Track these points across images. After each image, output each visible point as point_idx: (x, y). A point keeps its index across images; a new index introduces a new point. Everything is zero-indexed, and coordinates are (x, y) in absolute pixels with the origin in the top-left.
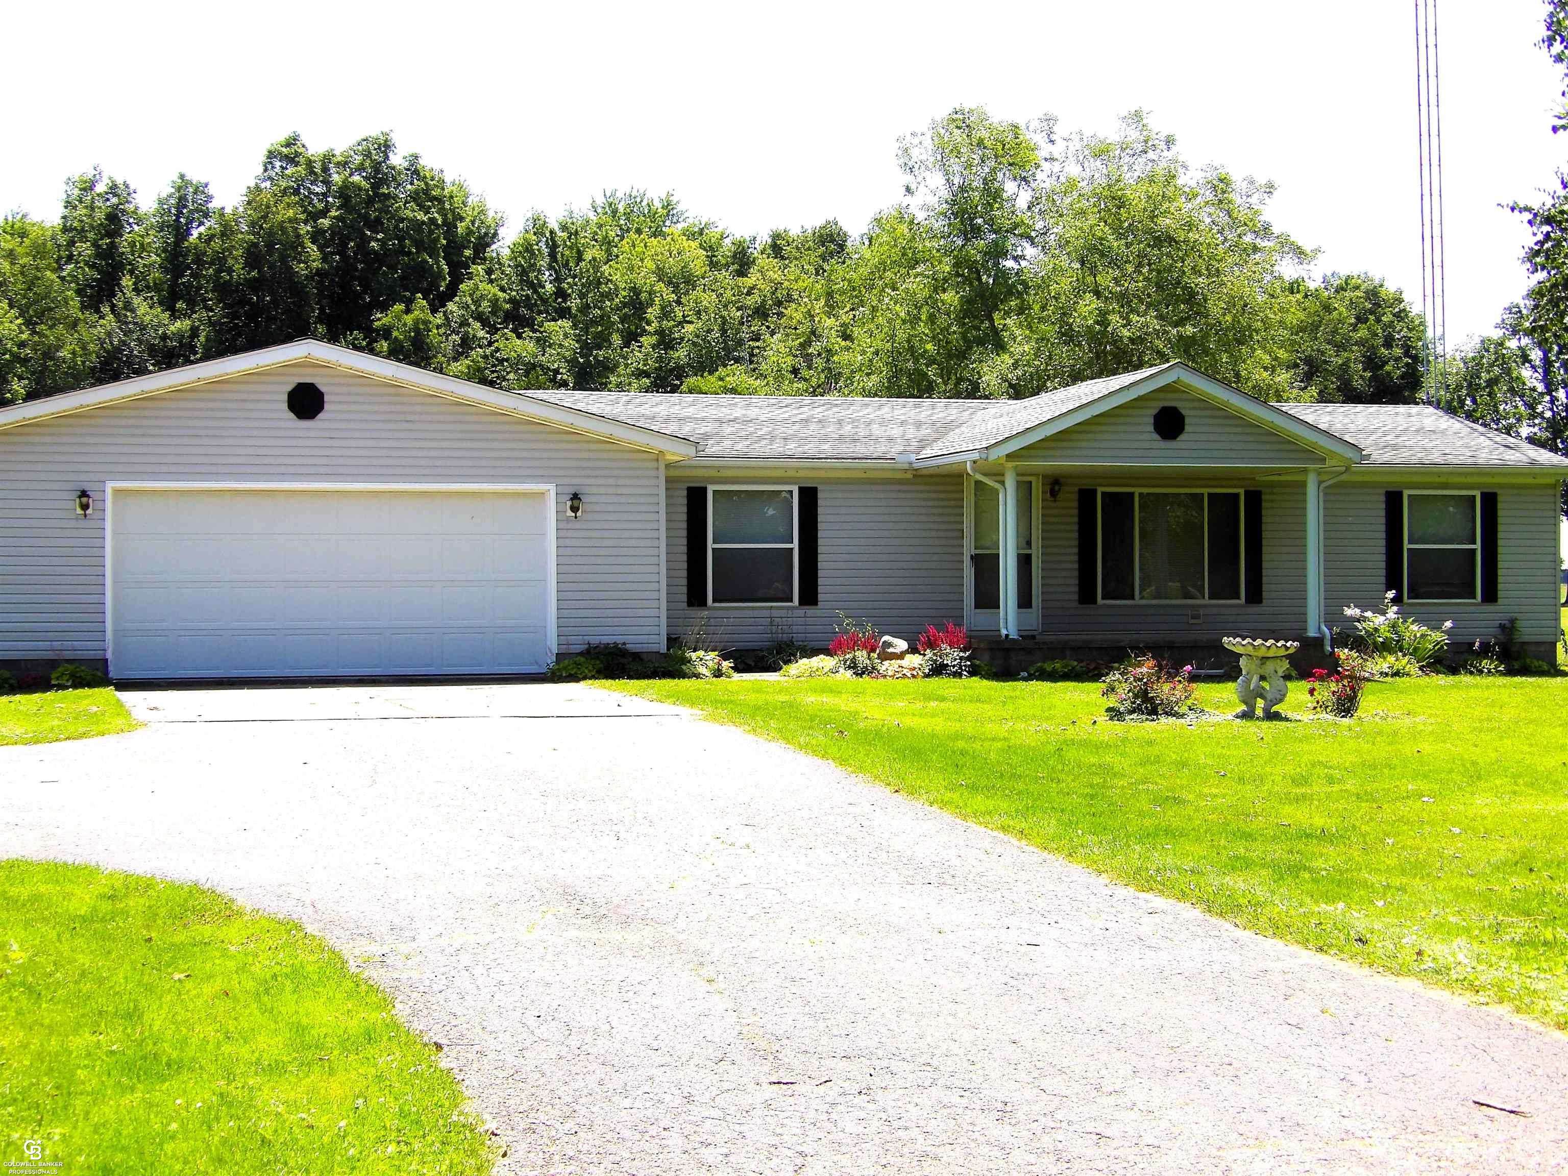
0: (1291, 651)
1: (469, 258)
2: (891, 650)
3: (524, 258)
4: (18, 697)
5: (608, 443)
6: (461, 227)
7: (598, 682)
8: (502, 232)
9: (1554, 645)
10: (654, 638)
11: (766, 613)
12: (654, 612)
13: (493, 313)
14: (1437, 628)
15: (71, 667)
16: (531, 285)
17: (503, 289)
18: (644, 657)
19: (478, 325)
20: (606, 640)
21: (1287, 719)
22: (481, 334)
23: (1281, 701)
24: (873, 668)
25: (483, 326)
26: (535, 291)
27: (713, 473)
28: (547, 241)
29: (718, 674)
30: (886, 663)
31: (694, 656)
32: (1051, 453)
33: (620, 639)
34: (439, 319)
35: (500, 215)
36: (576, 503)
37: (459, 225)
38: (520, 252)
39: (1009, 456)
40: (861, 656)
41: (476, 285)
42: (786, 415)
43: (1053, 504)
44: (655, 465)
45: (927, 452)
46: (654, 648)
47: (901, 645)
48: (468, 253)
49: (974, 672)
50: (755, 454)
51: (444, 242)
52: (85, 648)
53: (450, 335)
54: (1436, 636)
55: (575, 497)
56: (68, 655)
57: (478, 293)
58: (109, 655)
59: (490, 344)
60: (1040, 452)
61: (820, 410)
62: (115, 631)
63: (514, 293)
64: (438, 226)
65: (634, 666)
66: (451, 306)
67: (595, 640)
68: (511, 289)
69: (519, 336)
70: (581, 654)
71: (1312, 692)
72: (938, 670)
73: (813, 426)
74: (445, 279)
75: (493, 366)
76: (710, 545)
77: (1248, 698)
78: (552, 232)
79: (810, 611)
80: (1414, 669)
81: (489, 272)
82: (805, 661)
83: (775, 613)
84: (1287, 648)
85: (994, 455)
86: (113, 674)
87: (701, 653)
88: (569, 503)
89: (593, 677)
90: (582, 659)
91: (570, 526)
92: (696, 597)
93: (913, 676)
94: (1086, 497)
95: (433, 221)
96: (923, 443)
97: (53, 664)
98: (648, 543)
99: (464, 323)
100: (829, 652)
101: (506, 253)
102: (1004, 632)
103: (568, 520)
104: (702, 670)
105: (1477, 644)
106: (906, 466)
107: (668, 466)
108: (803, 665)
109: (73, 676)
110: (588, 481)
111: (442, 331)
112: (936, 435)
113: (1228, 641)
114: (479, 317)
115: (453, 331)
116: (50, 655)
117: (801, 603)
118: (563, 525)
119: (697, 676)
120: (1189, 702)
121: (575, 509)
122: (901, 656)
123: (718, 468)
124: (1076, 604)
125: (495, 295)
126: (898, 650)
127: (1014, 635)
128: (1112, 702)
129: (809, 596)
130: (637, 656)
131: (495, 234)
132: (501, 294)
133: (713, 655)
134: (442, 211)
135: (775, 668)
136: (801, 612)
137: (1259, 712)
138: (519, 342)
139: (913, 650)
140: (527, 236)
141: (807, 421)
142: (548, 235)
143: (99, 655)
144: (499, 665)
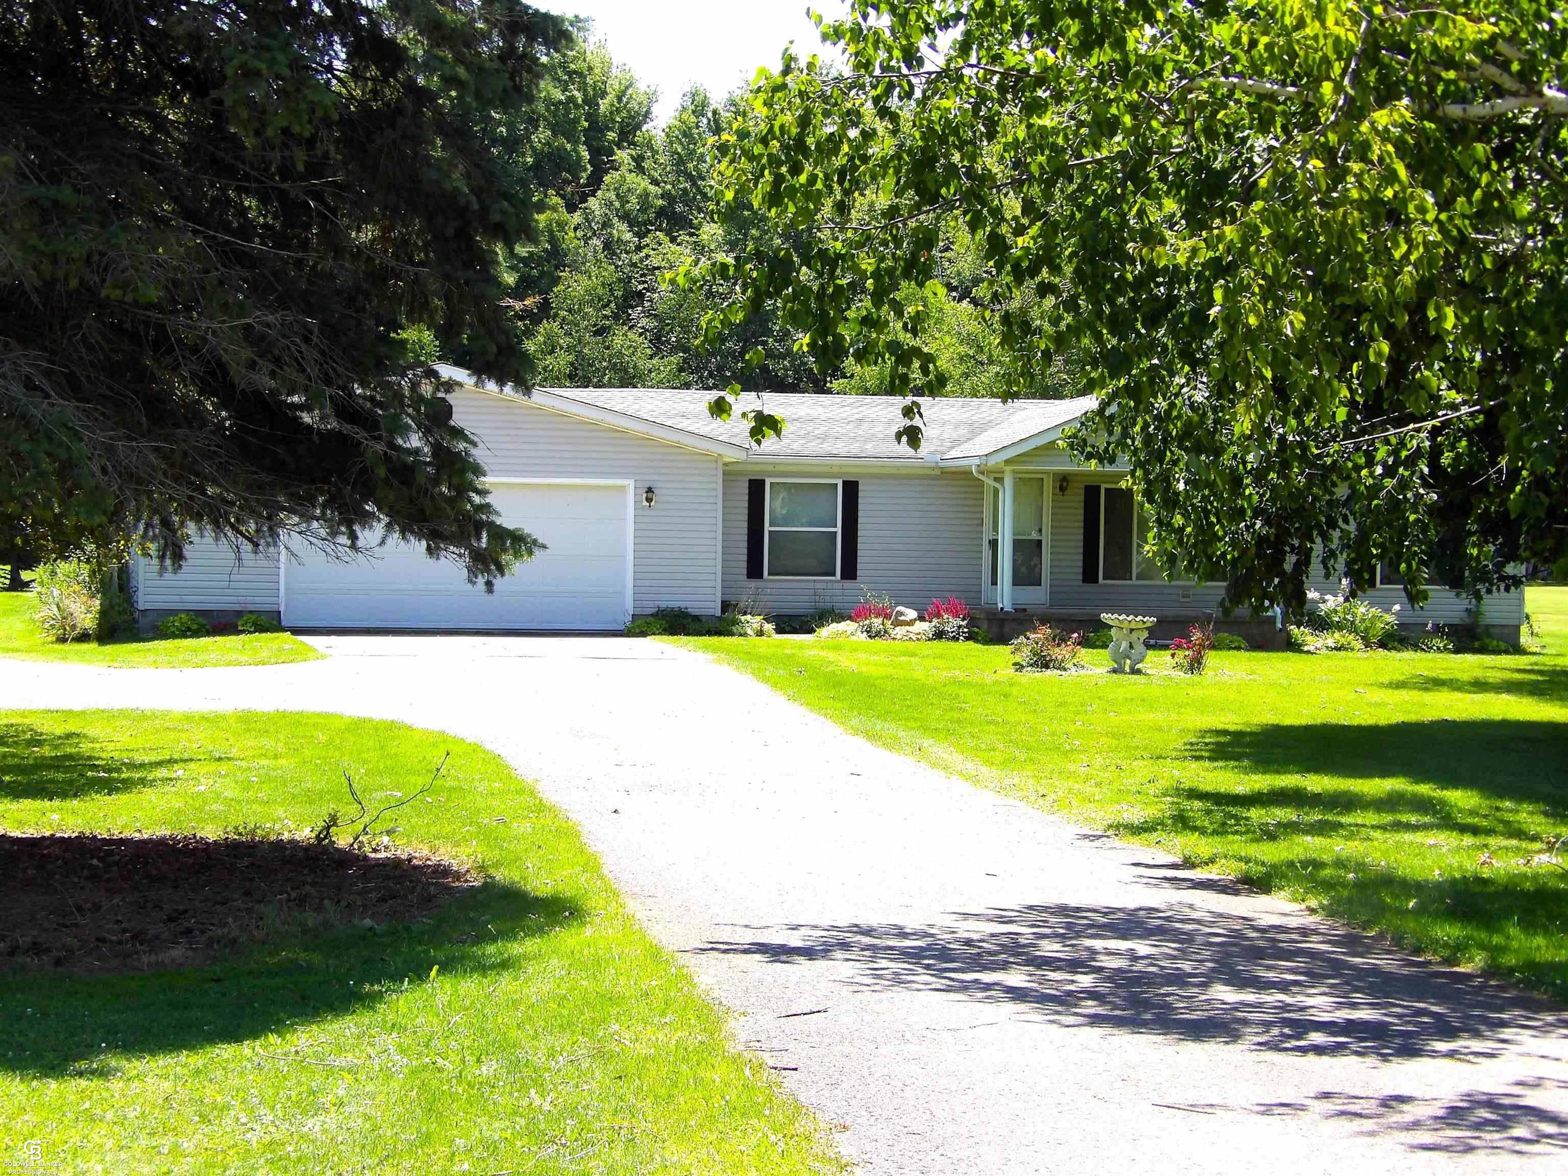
0: (1148, 625)
1: (613, 141)
2: (902, 618)
3: (682, 144)
4: (217, 638)
5: (677, 447)
6: (604, 105)
7: (665, 637)
8: (655, 110)
9: (1517, 628)
10: (712, 604)
11: (811, 585)
12: (712, 584)
13: (643, 210)
14: (1388, 611)
15: (254, 617)
16: (690, 177)
17: (655, 182)
18: (704, 619)
19: (624, 227)
20: (671, 604)
21: (1145, 674)
22: (628, 236)
23: (1141, 661)
24: (885, 632)
25: (631, 226)
26: (694, 184)
27: (770, 468)
28: (709, 123)
29: (760, 633)
30: (898, 629)
31: (743, 618)
32: (1043, 459)
33: (683, 605)
34: (577, 218)
35: (653, 88)
36: (650, 495)
37: (601, 102)
38: (677, 137)
39: (1007, 462)
40: (877, 622)
41: (623, 177)
42: (844, 415)
43: (1061, 498)
44: (714, 465)
45: (953, 454)
46: (711, 612)
47: (912, 614)
48: (612, 135)
49: (971, 637)
50: (806, 453)
51: (586, 124)
52: (262, 602)
53: (590, 238)
54: (1389, 618)
55: (650, 490)
56: (251, 608)
57: (625, 188)
58: (282, 609)
59: (639, 248)
60: (1035, 459)
61: (876, 409)
62: (287, 589)
63: (669, 187)
64: (577, 106)
65: (696, 626)
66: (593, 203)
67: (663, 605)
68: (665, 182)
69: (673, 240)
70: (652, 615)
71: (1173, 655)
72: (939, 635)
73: (865, 426)
74: (585, 170)
75: (642, 276)
76: (767, 528)
77: (1118, 658)
78: (715, 112)
79: (848, 584)
80: (1358, 644)
81: (638, 160)
82: (834, 625)
83: (818, 586)
84: (1144, 623)
85: (992, 461)
86: (284, 623)
87: (748, 617)
88: (645, 495)
89: (660, 634)
90: (652, 619)
91: (645, 513)
92: (754, 570)
93: (918, 639)
94: (1091, 492)
95: (571, 99)
96: (956, 443)
97: (239, 614)
98: (707, 528)
99: (606, 224)
100: (850, 618)
101: (659, 139)
102: (1000, 605)
103: (643, 507)
104: (749, 631)
105: (1430, 625)
106: (934, 465)
107: (726, 464)
108: (834, 627)
109: (254, 624)
110: (660, 478)
111: (580, 234)
112: (969, 436)
113: (1104, 616)
114: (625, 217)
115: (594, 234)
116: (237, 607)
117: (842, 578)
118: (640, 512)
119: (743, 635)
120: (1075, 661)
121: (649, 500)
122: (911, 623)
123: (774, 465)
124: (1080, 583)
125: (645, 190)
126: (908, 619)
127: (1008, 608)
128: (1018, 659)
129: (850, 572)
130: (696, 618)
131: (647, 114)
132: (652, 188)
133: (758, 618)
134: (583, 88)
135: (811, 631)
136: (839, 585)
137: (1127, 669)
138: (673, 247)
139: (921, 618)
140: (685, 117)
141: (861, 420)
142: (710, 115)
143: (274, 608)
144: (587, 622)
